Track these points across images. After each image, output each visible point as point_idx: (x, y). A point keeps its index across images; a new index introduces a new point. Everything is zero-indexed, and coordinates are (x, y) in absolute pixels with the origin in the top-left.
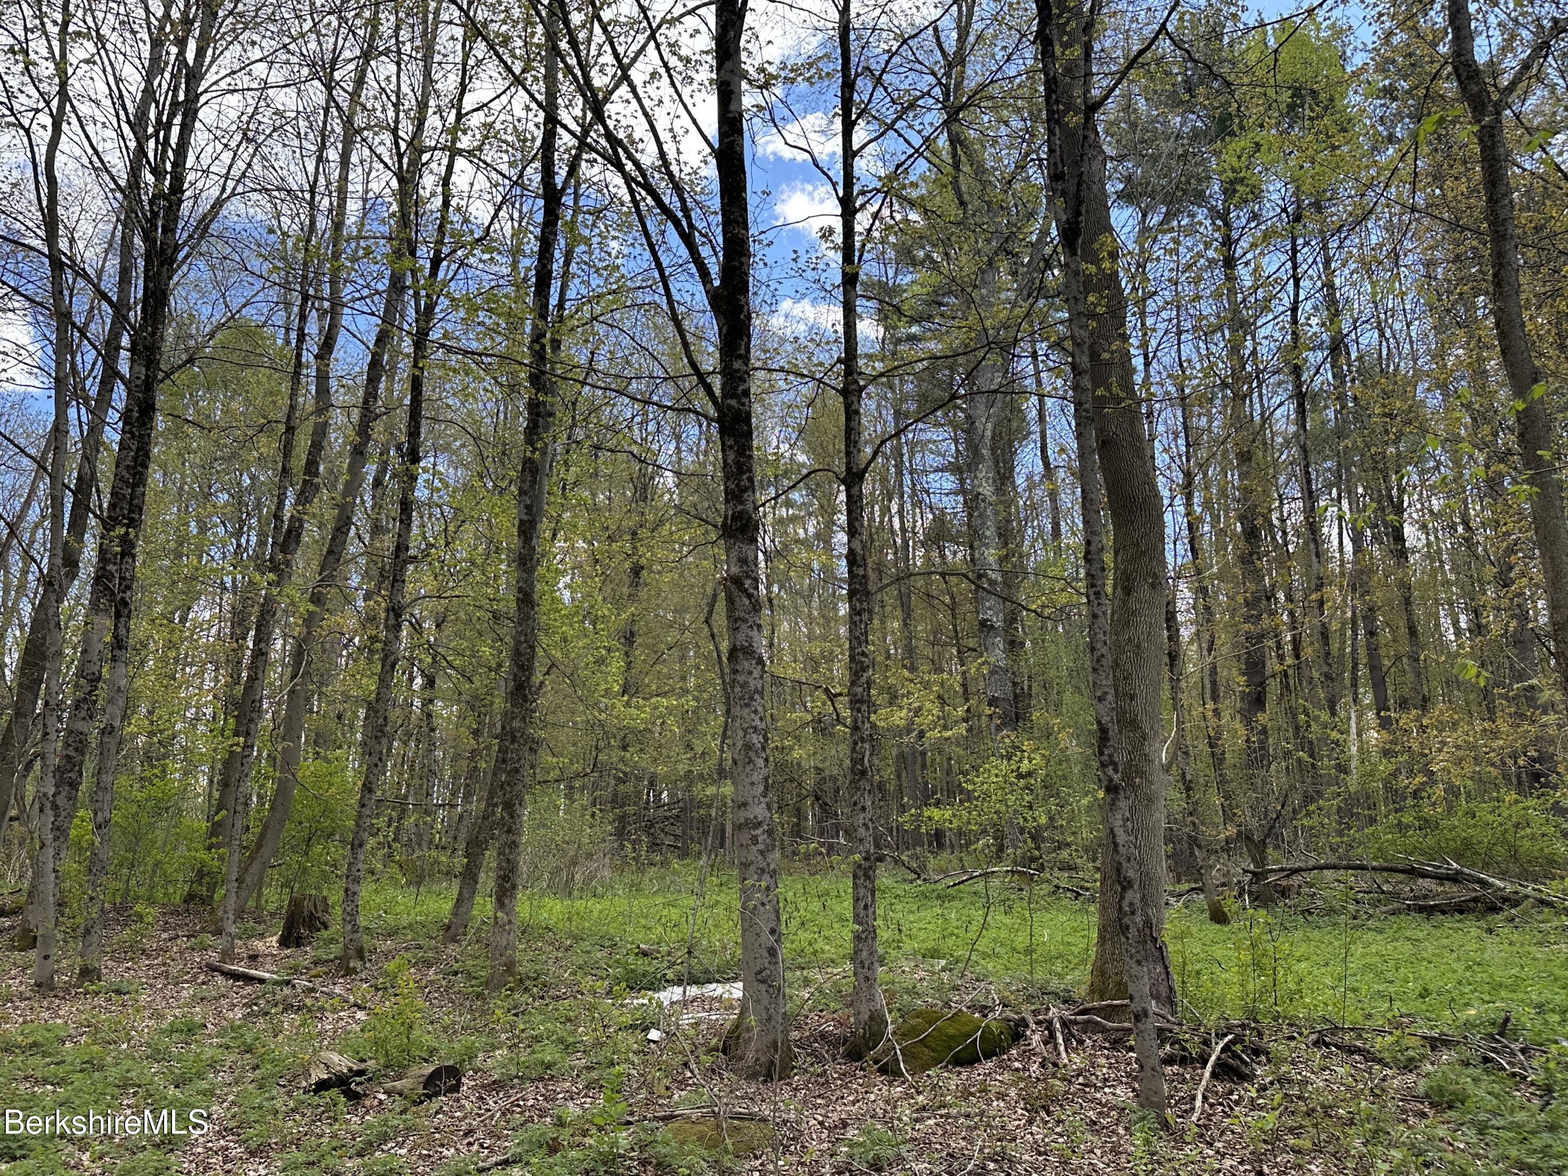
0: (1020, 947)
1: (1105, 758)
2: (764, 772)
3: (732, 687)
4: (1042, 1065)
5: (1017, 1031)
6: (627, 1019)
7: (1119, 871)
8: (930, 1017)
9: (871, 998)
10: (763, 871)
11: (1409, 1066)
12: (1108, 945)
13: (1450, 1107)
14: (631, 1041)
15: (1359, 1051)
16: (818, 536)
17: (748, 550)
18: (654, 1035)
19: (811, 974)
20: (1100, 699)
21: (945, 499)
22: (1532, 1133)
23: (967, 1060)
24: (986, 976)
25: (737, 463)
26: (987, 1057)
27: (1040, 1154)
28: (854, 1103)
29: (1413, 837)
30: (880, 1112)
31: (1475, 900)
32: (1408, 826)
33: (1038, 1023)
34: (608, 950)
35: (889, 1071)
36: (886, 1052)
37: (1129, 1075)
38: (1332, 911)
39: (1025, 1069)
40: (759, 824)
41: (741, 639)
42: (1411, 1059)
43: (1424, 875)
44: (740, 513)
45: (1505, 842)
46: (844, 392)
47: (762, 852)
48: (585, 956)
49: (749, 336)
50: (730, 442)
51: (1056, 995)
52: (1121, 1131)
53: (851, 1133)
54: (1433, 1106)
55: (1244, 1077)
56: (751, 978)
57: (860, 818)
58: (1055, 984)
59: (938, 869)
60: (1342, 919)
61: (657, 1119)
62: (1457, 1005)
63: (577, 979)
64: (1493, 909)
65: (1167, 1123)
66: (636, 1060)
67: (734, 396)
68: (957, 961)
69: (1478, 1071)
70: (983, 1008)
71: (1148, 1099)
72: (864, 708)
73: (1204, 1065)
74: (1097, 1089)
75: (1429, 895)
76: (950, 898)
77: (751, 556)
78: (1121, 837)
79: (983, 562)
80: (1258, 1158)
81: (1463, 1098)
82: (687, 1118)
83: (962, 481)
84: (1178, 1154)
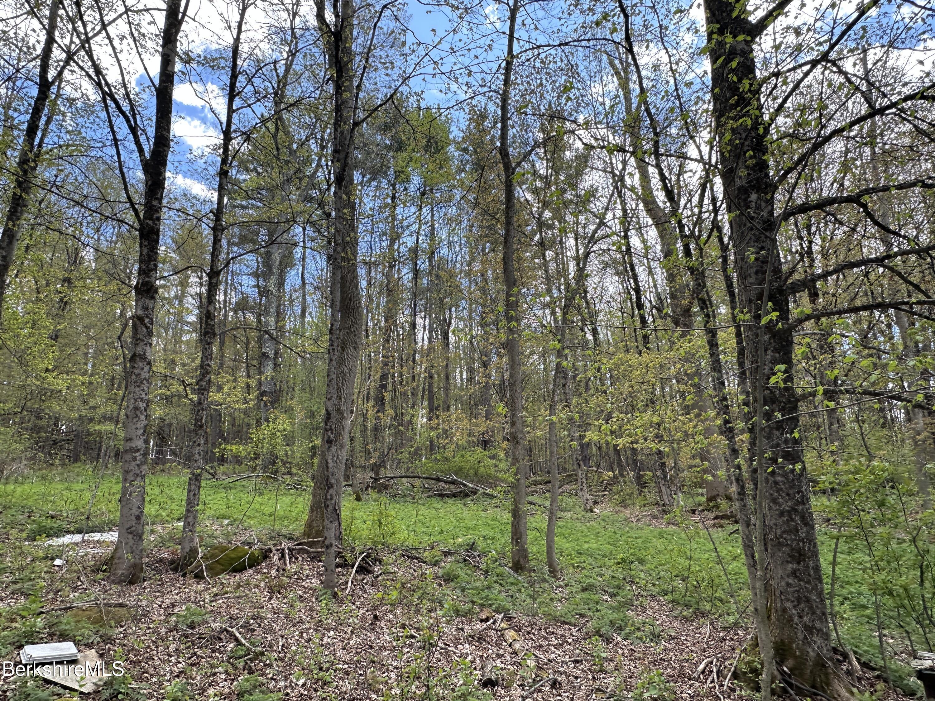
0: (267, 513)
1: (328, 427)
2: (145, 423)
3: (130, 375)
4: (277, 570)
5: (266, 555)
6: (41, 554)
7: (327, 480)
8: (223, 549)
9: (192, 540)
10: (138, 475)
11: (435, 564)
12: (314, 513)
13: (452, 581)
14: (43, 566)
15: (417, 558)
16: (176, 297)
17: (150, 303)
18: (58, 562)
19: (156, 527)
20: (329, 399)
21: (250, 290)
22: (482, 590)
23: (240, 569)
24: (250, 527)
25: (148, 255)
26: (250, 567)
27: (275, 613)
28: (177, 594)
29: (444, 466)
30: (193, 598)
31: (460, 492)
32: (439, 460)
33: (277, 550)
34: (27, 514)
35: (199, 577)
36: (197, 567)
37: (318, 573)
38: (405, 496)
39: (269, 573)
40: (138, 450)
41: (139, 350)
42: (437, 561)
43: (442, 481)
44: (147, 282)
45: (474, 468)
46: (214, 229)
47: (138, 465)
48: (12, 518)
49: (164, 188)
50: (146, 243)
51: (285, 536)
52: (314, 600)
53: (176, 610)
54: (445, 581)
55: (369, 572)
56: (124, 531)
57: (197, 449)
58: (284, 531)
59: (224, 474)
60: (408, 499)
61: (61, 609)
62: (454, 537)
63: (5, 530)
64: (467, 495)
65: (335, 595)
66: (46, 576)
67: (151, 219)
68: (235, 520)
69: (462, 565)
70: (249, 544)
71: (328, 585)
72: (206, 393)
73: (353, 567)
74: (303, 580)
75: (443, 489)
76: (231, 488)
77: (150, 306)
78: (331, 464)
79: (267, 324)
80: (375, 608)
81: (457, 577)
82: (80, 608)
83: (258, 282)
84: (340, 609)
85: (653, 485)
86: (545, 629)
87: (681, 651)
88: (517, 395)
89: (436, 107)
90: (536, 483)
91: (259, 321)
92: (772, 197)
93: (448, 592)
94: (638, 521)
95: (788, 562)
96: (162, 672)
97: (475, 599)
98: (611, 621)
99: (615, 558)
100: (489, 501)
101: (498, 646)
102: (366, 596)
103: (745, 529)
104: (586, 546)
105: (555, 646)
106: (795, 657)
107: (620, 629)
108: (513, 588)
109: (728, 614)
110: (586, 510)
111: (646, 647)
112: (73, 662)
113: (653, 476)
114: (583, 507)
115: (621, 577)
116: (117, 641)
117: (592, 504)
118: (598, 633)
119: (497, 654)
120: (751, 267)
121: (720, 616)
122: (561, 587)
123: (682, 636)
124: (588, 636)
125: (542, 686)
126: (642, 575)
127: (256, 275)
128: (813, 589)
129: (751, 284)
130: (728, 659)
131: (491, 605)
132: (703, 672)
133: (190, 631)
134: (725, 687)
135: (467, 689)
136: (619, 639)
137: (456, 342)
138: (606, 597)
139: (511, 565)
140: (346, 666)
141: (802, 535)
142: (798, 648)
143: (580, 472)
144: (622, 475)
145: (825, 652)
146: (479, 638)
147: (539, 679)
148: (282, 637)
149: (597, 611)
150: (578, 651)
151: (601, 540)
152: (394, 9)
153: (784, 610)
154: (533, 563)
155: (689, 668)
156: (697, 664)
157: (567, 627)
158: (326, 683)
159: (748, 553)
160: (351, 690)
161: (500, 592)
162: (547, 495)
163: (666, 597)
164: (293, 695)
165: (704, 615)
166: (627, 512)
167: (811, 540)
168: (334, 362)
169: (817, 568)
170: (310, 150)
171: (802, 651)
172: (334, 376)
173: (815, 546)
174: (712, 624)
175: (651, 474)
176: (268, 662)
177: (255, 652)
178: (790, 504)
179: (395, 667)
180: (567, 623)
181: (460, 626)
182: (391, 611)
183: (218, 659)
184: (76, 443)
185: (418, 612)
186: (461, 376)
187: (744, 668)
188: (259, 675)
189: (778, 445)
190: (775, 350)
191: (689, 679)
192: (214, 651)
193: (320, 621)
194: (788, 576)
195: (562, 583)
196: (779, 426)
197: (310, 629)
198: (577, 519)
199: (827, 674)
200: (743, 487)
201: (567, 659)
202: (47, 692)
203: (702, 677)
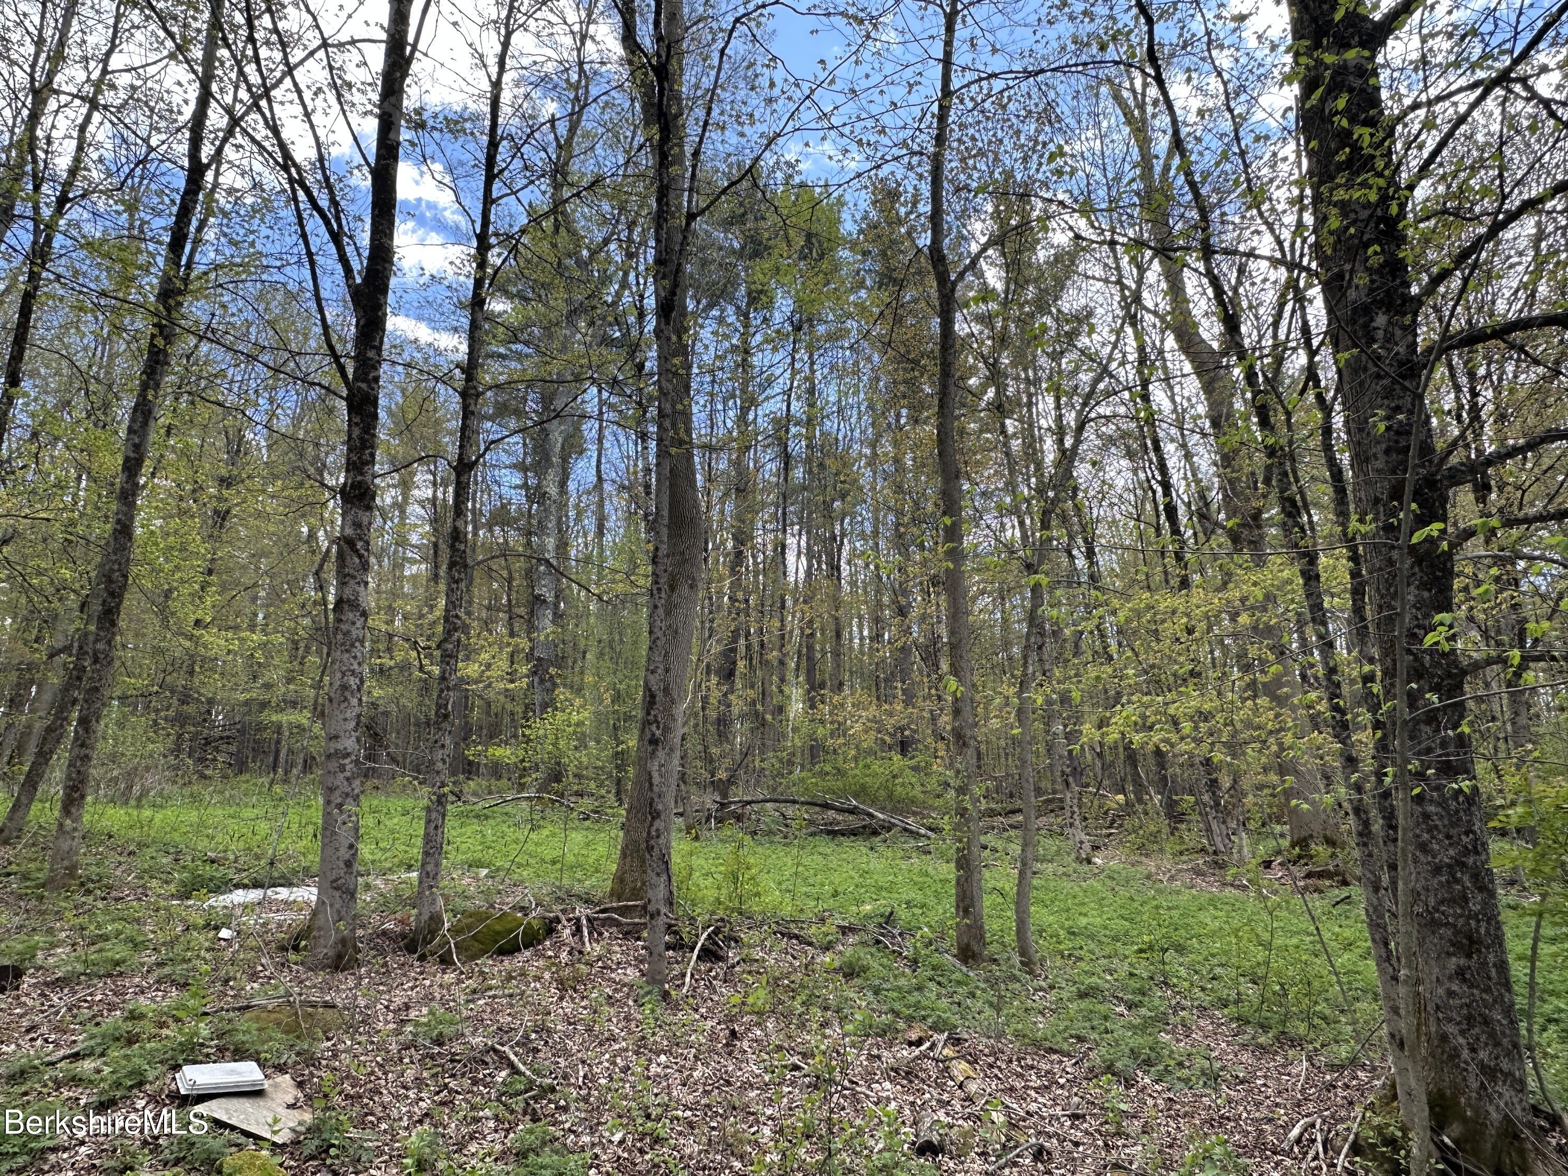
0: (548, 858)
1: (651, 718)
2: (357, 710)
3: (335, 634)
4: (570, 953)
5: (550, 927)
6: (199, 920)
7: (651, 805)
8: (479, 916)
9: (434, 902)
10: (347, 795)
11: (828, 947)
12: (629, 859)
13: (858, 976)
14: (202, 939)
15: (797, 937)
16: (395, 504)
17: (364, 517)
18: (225, 933)
20: (653, 672)
21: (512, 492)
22: (909, 992)
23: (510, 950)
24: (522, 882)
25: (361, 439)
26: (526, 947)
27: (570, 1024)
28: (412, 989)
29: (831, 782)
30: (438, 996)
31: (864, 827)
32: (827, 774)
33: (569, 920)
34: (174, 857)
35: (446, 961)
36: (441, 946)
37: (636, 959)
38: (770, 833)
39: (556, 957)
40: (348, 755)
41: (348, 593)
42: (830, 942)
43: (833, 808)
44: (360, 482)
45: (886, 788)
46: (464, 395)
47: (348, 779)
48: (151, 863)
49: (384, 330)
50: (357, 419)
51: (579, 898)
52: (631, 1003)
53: (413, 1014)
54: (845, 976)
55: (720, 958)
56: (327, 885)
57: (440, 754)
58: (578, 889)
59: (475, 794)
60: (777, 838)
61: (234, 1009)
62: (859, 902)
63: (142, 882)
64: (875, 833)
65: (666, 995)
66: (208, 956)
67: (365, 380)
68: (498, 870)
69: (873, 950)
70: (522, 909)
71: (653, 978)
72: (453, 661)
73: (692, 949)
74: (613, 971)
75: (835, 822)
76: (487, 817)
77: (365, 520)
78: (656, 779)
79: (543, 548)
80: (731, 1019)
81: (865, 969)
82: (263, 1008)
83: (526, 478)
84: (674, 1019)
85: (1195, 817)
86: (1019, 1060)
87: (1258, 1104)
88: (963, 665)
89: (822, 183)
90: (992, 813)
91: (529, 544)
92: (1414, 321)
93: (852, 995)
94: (1172, 878)
95: (1449, 954)
96: (395, 1114)
97: (897, 1006)
98: (1132, 1050)
99: (1133, 943)
100: (913, 843)
101: (941, 1087)
102: (716, 998)
103: (1371, 895)
104: (1083, 921)
105: (1036, 1090)
106: (1465, 1120)
107: (1148, 1063)
108: (960, 990)
109: (1337, 1042)
110: (1079, 860)
111: (1194, 1095)
112: (257, 1093)
113: (1196, 803)
114: (1073, 856)
115: (1145, 975)
116: (324, 1062)
117: (1089, 850)
118: (1109, 1068)
119: (939, 1101)
120: (1378, 443)
121: (1323, 1046)
122: (1041, 989)
123: (1257, 1078)
124: (1093, 1074)
125: (1018, 1156)
126: (1183, 972)
127: (521, 467)
128: (1495, 1001)
129: (1378, 471)
130: (1342, 1120)
131: (924, 1018)
132: (1298, 1141)
133: (436, 1050)
134: (1339, 1169)
135: (892, 1158)
136: (1147, 1080)
137: (851, 575)
138: (1121, 1009)
139: (955, 951)
140: (688, 1113)
141: (1475, 907)
142: (1470, 1105)
143: (1069, 795)
144: (1140, 801)
145: (1519, 1112)
146: (907, 1073)
147: (1012, 1144)
148: (583, 1062)
149: (1107, 1032)
150: (1076, 1099)
151: (1109, 912)
152: (753, 24)
153: (1444, 1038)
154: (994, 948)
155: (1272, 1134)
156: (1287, 1127)
157: (1055, 1057)
158: (657, 1140)
159: (1377, 937)
160: (700, 1152)
161: (939, 996)
162: (1012, 833)
163: (1226, 1011)
164: (605, 1157)
165: (1296, 1042)
166: (1151, 865)
167: (1491, 917)
168: (661, 611)
169: (1503, 967)
170: (609, 260)
171: (1476, 1110)
172: (659, 634)
173: (1498, 927)
174: (1309, 1059)
175: (1192, 799)
176: (562, 1103)
177: (540, 1086)
178: (1451, 852)
179: (769, 1118)
180: (1056, 1052)
181: (875, 1052)
182: (758, 1024)
183: (482, 1095)
184: (243, 742)
185: (802, 1026)
186: (861, 632)
187: (1371, 1136)
188: (549, 1124)
189: (1429, 751)
190: (1423, 586)
191: (1275, 1153)
192: (475, 1082)
193: (643, 1038)
194: (1450, 978)
195: (1043, 984)
196: (1432, 717)
197: (626, 1050)
198: (1065, 874)
199: (1522, 1152)
200: (1366, 824)
201: (1058, 1111)
202: (220, 1141)
203: (1296, 1149)
